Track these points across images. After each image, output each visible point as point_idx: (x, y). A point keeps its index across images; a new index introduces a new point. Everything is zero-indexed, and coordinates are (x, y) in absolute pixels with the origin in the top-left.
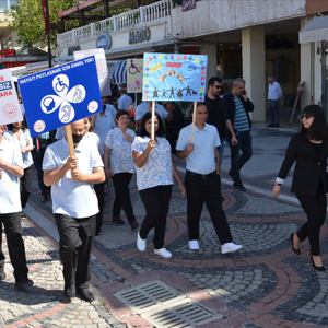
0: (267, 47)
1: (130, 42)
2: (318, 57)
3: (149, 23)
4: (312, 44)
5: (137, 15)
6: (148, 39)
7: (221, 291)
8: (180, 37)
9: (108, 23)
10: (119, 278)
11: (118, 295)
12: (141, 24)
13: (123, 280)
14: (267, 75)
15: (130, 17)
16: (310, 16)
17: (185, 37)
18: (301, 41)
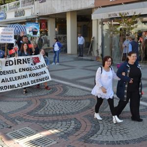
0: (78, 21)
1: (15, 16)
2: (100, 26)
3: (24, 8)
4: (97, 20)
5: (18, 4)
6: (24, 15)
7: (56, 131)
8: (39, 15)
9: (4, 7)
10: (9, 126)
11: (8, 134)
12: (20, 8)
13: (10, 127)
14: (78, 33)
15: (15, 4)
16: (96, 8)
17: (41, 15)
18: (92, 18)
